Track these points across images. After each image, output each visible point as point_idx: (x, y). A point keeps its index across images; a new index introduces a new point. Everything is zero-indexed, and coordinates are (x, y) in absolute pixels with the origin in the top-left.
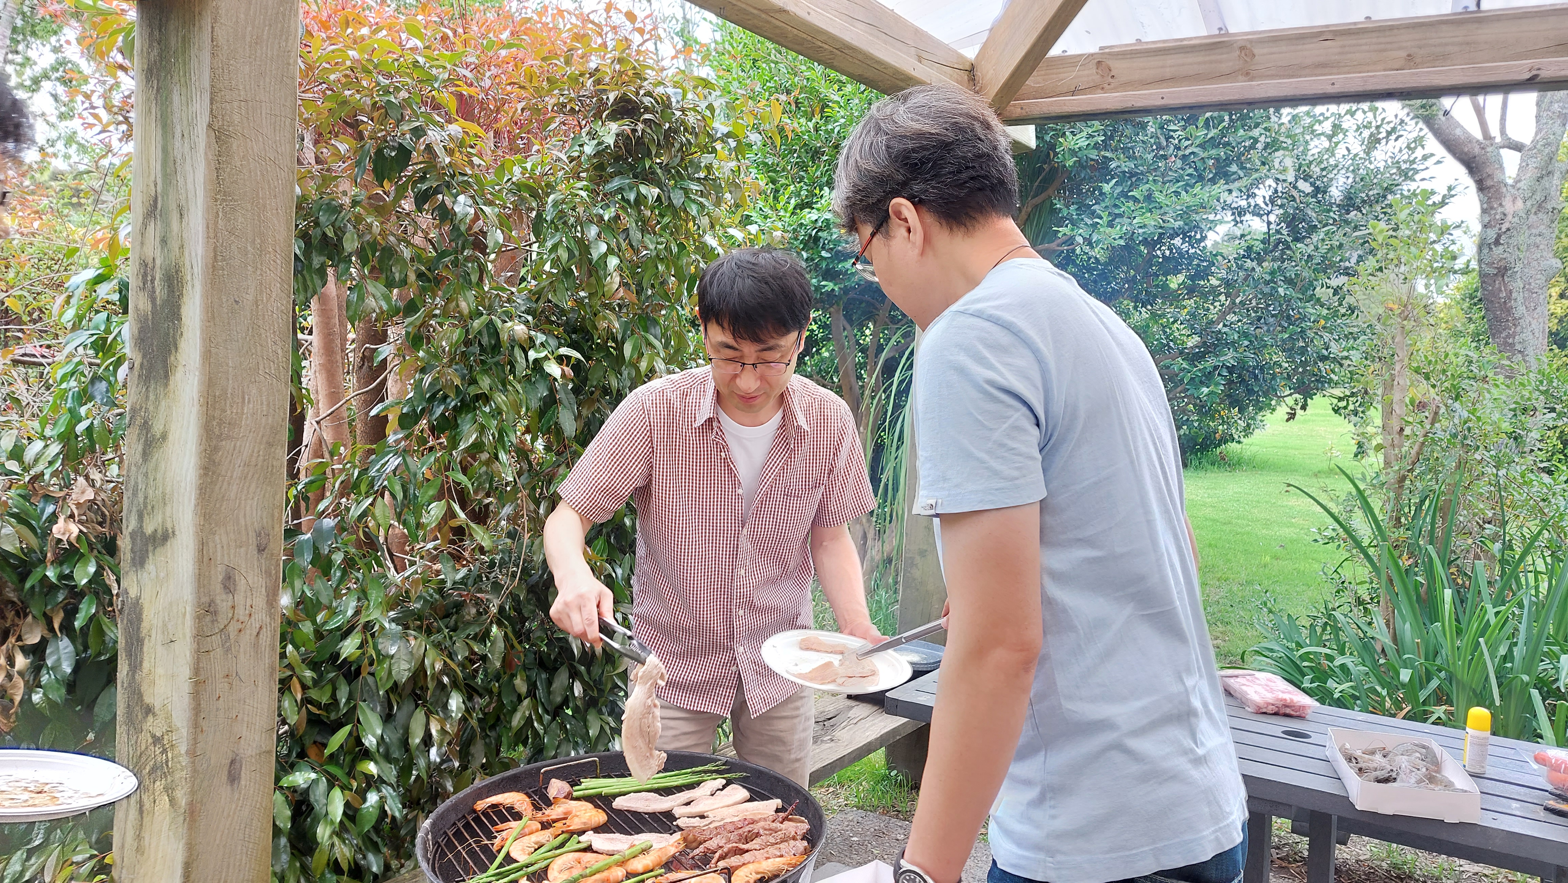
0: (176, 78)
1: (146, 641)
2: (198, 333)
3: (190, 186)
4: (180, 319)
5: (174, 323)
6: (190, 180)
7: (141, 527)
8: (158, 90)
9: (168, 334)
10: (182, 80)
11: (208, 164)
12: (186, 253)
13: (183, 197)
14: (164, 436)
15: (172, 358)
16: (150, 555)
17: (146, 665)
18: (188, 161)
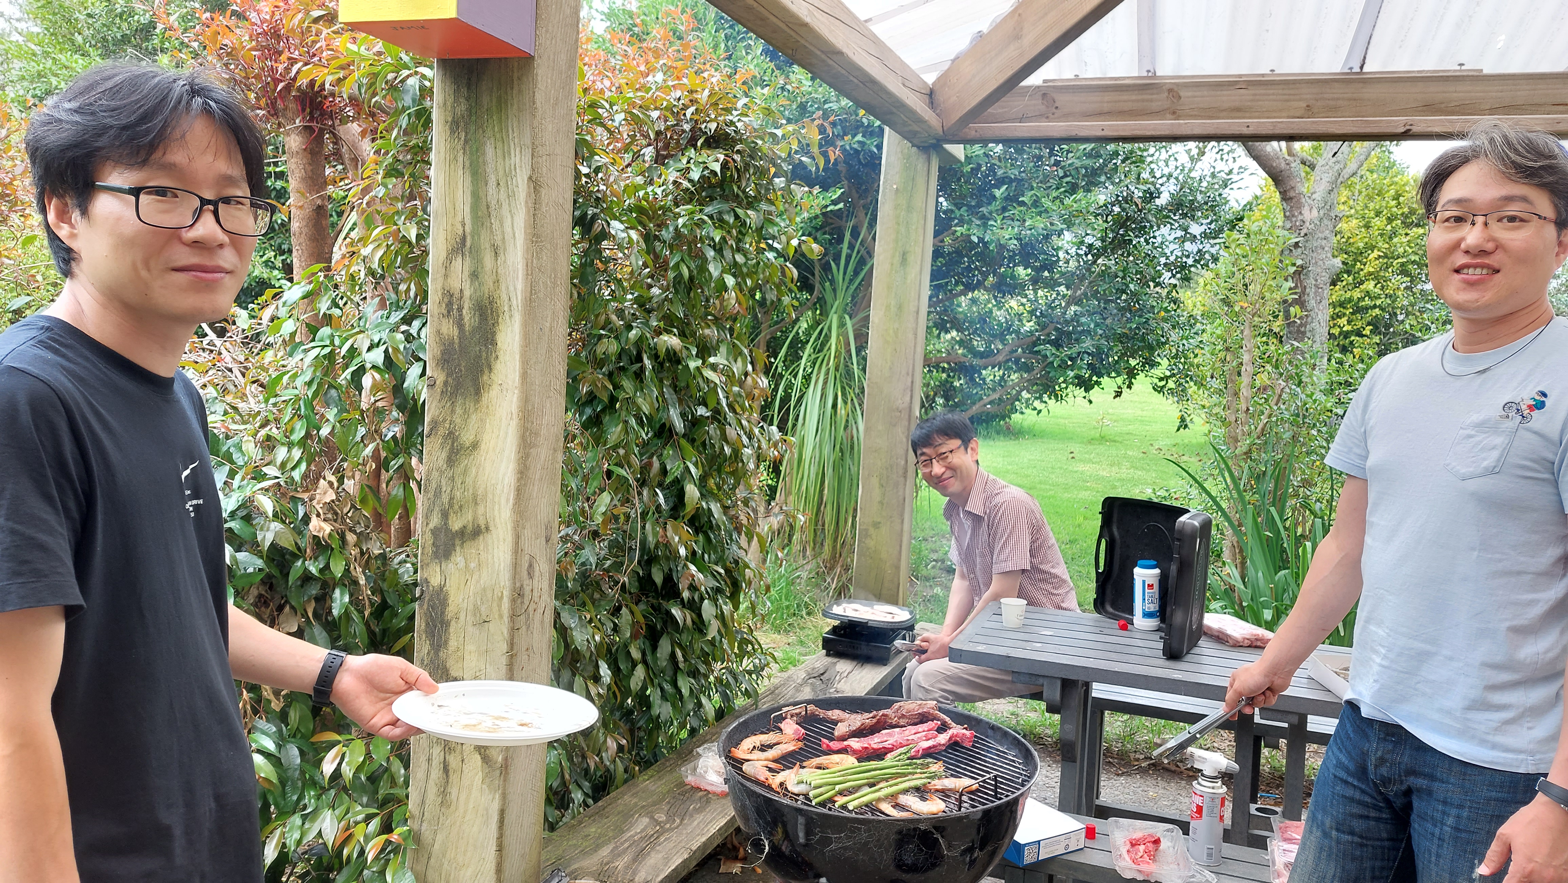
0: (489, 133)
1: (453, 623)
2: (518, 357)
3: (508, 229)
4: (494, 343)
5: (487, 347)
6: (508, 222)
7: (445, 524)
8: (466, 141)
9: (480, 357)
10: (498, 136)
11: (528, 212)
12: (503, 287)
13: (498, 239)
14: (475, 446)
15: (485, 378)
16: (458, 548)
17: (453, 644)
18: (505, 206)
